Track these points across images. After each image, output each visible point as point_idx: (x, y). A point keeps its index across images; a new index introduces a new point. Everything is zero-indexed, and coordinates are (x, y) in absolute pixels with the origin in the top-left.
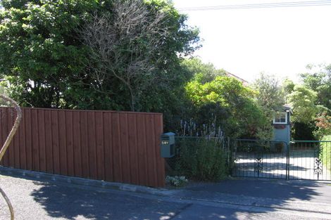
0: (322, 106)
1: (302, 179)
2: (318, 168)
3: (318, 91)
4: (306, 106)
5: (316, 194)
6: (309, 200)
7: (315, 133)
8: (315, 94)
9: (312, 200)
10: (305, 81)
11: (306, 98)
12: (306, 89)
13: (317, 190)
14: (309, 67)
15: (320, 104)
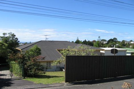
0: (9, 50)
1: (5, 79)
2: (11, 74)
3: (7, 44)
4: (3, 50)
5: (12, 84)
6: (10, 86)
7: (7, 60)
8: (7, 45)
9: (11, 86)
10: (2, 40)
11: (3, 47)
12: (3, 43)
13: (13, 82)
14: (4, 34)
15: (9, 49)
